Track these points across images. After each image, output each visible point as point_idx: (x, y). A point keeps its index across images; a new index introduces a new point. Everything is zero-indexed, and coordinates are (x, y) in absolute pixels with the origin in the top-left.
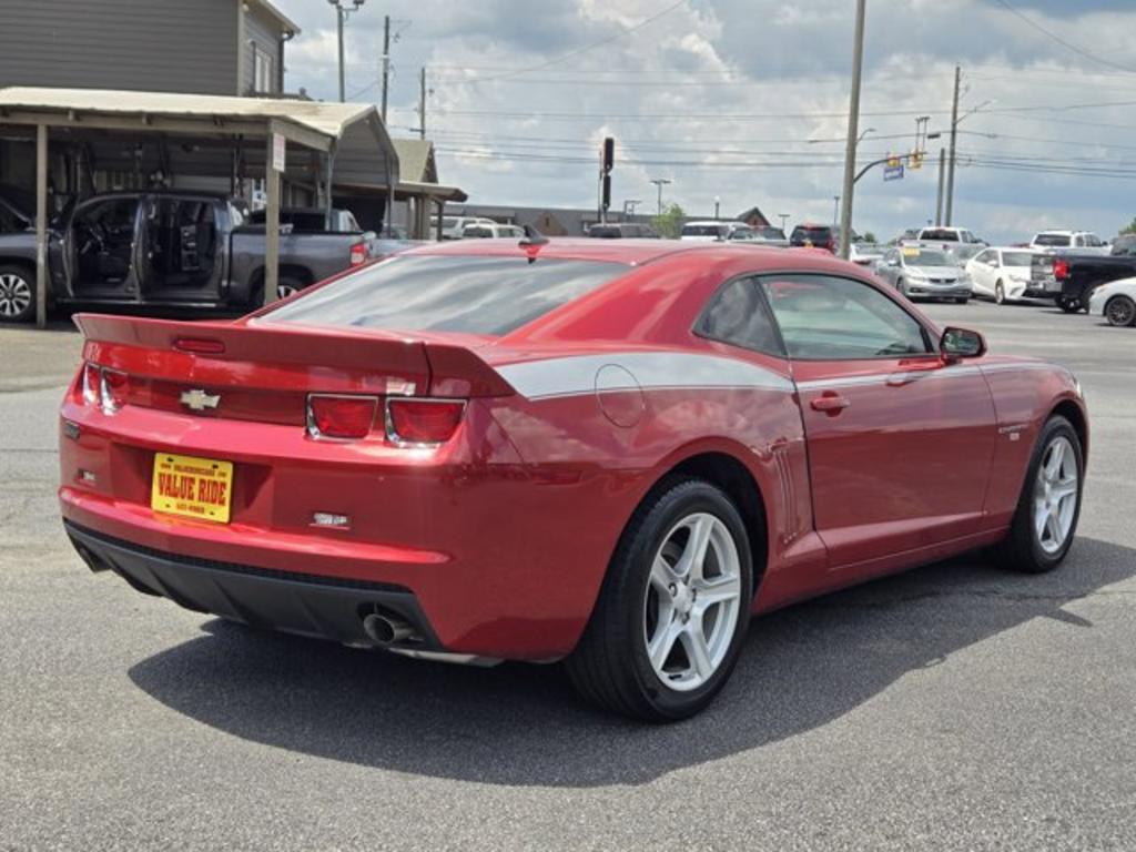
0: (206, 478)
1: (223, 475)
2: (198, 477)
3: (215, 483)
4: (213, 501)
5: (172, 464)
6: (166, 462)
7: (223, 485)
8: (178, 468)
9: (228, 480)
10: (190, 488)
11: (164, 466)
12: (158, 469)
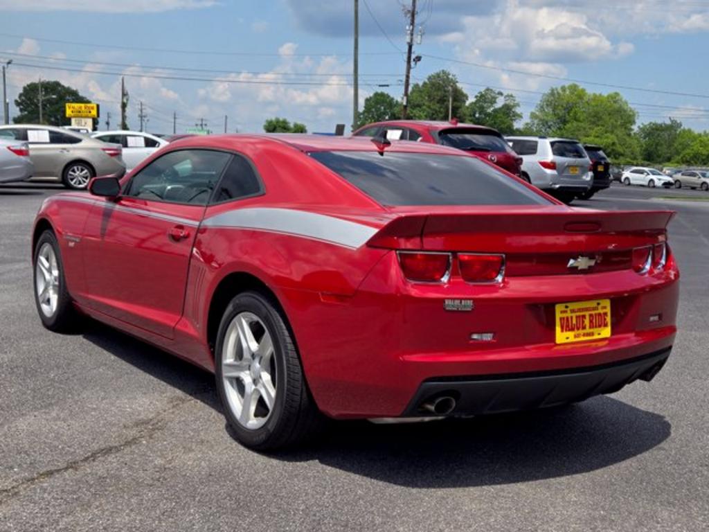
0: (593, 312)
1: (605, 308)
2: (587, 314)
3: (600, 314)
4: (600, 326)
5: (568, 310)
6: (564, 309)
7: (605, 314)
8: (573, 311)
9: (608, 310)
10: (583, 322)
11: (562, 312)
12: (558, 316)
